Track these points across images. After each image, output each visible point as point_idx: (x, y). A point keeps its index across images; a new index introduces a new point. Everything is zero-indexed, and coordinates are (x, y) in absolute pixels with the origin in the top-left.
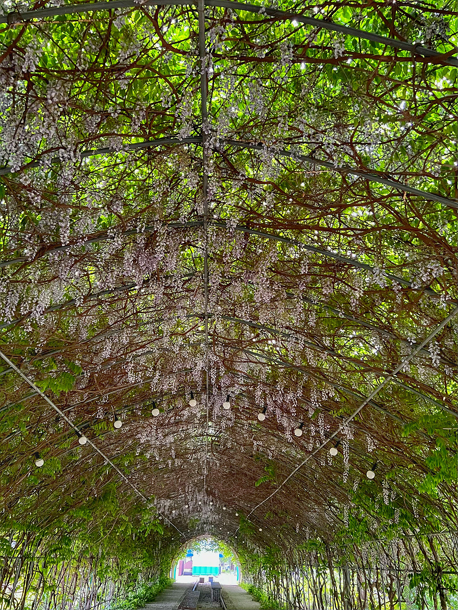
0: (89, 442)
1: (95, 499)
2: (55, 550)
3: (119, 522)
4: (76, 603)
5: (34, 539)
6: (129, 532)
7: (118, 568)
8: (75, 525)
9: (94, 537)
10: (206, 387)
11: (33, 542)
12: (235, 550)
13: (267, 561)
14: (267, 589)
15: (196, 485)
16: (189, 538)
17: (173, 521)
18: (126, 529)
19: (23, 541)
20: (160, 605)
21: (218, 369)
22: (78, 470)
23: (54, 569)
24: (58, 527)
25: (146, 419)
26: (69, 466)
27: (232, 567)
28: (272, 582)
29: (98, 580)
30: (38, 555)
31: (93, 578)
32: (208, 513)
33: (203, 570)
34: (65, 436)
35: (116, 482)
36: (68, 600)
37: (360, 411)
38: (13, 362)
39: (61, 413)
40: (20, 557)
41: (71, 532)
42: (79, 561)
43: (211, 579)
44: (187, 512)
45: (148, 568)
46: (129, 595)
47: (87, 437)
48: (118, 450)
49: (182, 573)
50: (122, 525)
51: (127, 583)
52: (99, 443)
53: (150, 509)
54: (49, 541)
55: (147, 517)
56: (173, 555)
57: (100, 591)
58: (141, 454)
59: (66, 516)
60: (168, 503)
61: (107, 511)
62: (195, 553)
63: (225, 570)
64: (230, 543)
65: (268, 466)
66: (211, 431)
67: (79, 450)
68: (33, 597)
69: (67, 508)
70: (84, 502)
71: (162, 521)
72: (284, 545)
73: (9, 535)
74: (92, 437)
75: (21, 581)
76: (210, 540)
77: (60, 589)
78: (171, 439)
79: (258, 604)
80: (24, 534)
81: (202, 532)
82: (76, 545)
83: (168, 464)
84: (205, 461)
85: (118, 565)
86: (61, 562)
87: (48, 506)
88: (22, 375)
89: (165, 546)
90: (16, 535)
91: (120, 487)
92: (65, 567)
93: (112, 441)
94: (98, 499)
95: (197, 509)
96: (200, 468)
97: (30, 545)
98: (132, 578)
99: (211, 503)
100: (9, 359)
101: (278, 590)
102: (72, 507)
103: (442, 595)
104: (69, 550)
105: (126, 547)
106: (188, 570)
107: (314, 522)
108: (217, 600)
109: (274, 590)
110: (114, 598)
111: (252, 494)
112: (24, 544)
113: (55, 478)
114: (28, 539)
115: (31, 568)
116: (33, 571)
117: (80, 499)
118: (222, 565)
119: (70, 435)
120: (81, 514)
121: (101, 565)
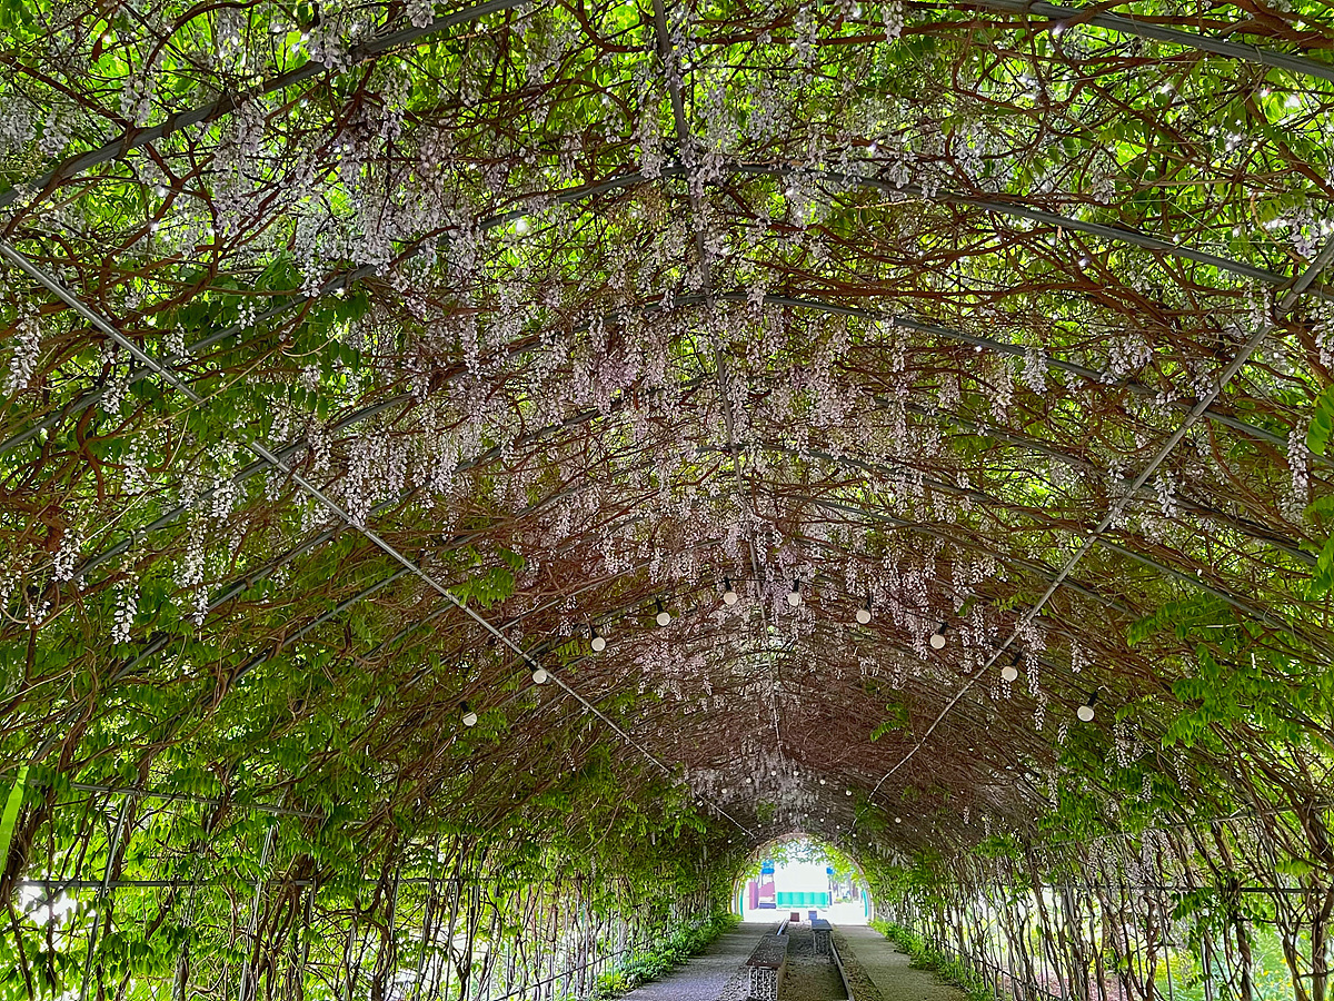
0: (551, 676)
1: (573, 774)
2: (513, 867)
3: (622, 814)
4: (561, 957)
5: (475, 848)
6: (643, 832)
7: (630, 895)
8: (542, 822)
9: (579, 841)
10: (752, 568)
11: (473, 853)
12: (857, 860)
13: (918, 877)
14: (922, 928)
15: (760, 740)
16: (763, 839)
17: (727, 808)
18: (637, 826)
19: (457, 853)
20: (715, 961)
21: (770, 534)
22: (537, 726)
23: (515, 899)
24: (514, 827)
25: (648, 629)
26: (523, 721)
27: (854, 893)
28: (930, 917)
29: (595, 917)
30: (483, 875)
31: (586, 913)
32: (792, 791)
33: (795, 898)
34: (508, 671)
35: (609, 742)
36: (545, 950)
37: (1050, 598)
38: (407, 558)
39: (497, 633)
40: (455, 880)
41: (537, 834)
42: (557, 884)
43: (812, 914)
44: (751, 791)
45: (688, 895)
46: (656, 944)
47: (546, 668)
48: (604, 688)
49: (755, 905)
50: (627, 818)
51: (649, 922)
52: (570, 677)
53: (680, 788)
54: (501, 851)
55: (673, 803)
56: (735, 871)
57: (600, 936)
58: (648, 691)
59: (525, 807)
60: (711, 776)
61: (597, 795)
62: (777, 866)
63: (841, 897)
64: (844, 847)
65: (893, 702)
66: (775, 642)
67: (536, 692)
68: (485, 948)
69: (526, 793)
70: (555, 781)
71: (704, 810)
72: (946, 848)
73: (433, 843)
74: (554, 668)
75: (461, 919)
76: (805, 841)
77: (530, 933)
78: (699, 660)
79: (905, 959)
80: (458, 839)
81: (787, 827)
82: (550, 857)
83: (700, 705)
84: (773, 696)
85: (629, 890)
86: (527, 886)
87: (492, 792)
88: (425, 577)
89: (717, 856)
90: (443, 843)
91: (616, 751)
92: (534, 894)
93: (591, 673)
94: (578, 775)
95: (769, 785)
96: (764, 710)
97: (470, 858)
98: (658, 914)
99: (796, 773)
100: (401, 554)
101: (943, 931)
102: (534, 790)
103: (1240, 931)
104: (538, 866)
105: (640, 858)
106: (768, 900)
107: (997, 802)
108: (825, 951)
109: (936, 933)
110: (628, 948)
111: (870, 755)
112: (458, 857)
113: (498, 743)
114: (464, 849)
115: (475, 895)
116: (479, 902)
117: (546, 776)
118: (836, 889)
119: (516, 669)
120: (552, 802)
121: (598, 891)
